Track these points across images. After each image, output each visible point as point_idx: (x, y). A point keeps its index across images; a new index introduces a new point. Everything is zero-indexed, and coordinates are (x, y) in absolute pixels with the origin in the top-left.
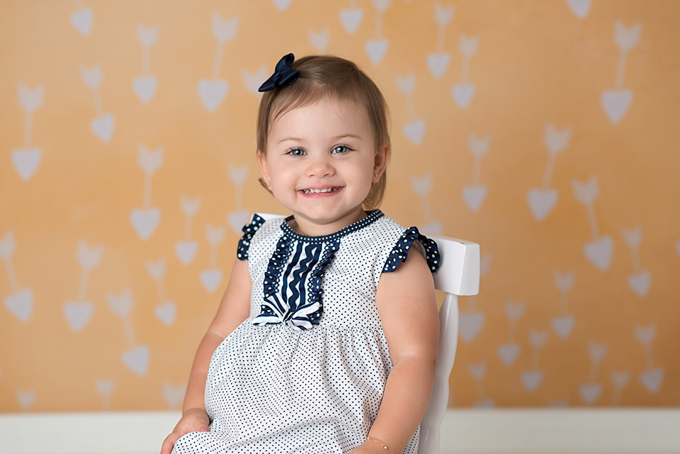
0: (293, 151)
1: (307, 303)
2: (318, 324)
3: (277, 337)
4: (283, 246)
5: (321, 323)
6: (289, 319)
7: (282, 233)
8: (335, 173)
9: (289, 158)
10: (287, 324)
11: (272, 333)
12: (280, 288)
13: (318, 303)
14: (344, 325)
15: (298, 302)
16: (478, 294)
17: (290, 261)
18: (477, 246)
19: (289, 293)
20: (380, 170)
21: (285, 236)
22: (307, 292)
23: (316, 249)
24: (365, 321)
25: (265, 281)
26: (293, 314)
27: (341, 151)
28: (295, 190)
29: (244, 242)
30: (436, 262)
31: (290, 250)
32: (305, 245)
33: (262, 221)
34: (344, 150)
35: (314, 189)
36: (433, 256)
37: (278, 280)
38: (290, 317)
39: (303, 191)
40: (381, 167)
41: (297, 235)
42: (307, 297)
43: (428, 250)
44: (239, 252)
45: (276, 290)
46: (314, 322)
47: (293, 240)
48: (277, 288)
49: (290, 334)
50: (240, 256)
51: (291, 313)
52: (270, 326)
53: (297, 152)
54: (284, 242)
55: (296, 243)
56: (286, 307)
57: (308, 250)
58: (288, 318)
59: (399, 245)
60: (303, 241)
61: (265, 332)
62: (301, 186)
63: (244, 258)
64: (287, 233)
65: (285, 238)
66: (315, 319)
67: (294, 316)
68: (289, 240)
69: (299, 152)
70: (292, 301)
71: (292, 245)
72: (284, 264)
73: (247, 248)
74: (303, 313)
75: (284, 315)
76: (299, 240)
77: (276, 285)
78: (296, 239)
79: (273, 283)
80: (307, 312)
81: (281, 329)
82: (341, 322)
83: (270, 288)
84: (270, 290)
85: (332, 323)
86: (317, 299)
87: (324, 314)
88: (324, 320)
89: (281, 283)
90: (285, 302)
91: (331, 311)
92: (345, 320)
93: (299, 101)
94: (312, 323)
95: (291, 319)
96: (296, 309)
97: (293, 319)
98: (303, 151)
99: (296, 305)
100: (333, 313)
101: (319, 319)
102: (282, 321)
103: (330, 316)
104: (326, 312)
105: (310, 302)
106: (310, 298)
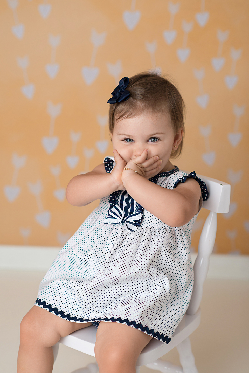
0: (127, 139)
1: (134, 213)
2: (140, 226)
3: (117, 231)
5: (141, 225)
6: (124, 222)
9: (125, 143)
10: (123, 225)
11: (114, 229)
12: (119, 200)
13: (140, 215)
14: (155, 227)
15: (129, 210)
16: (228, 213)
18: (229, 186)
19: (125, 204)
20: (178, 142)
22: (135, 206)
25: (110, 196)
26: (127, 218)
27: (154, 140)
30: (206, 195)
34: (156, 140)
36: (205, 191)
37: (118, 196)
38: (125, 220)
40: (179, 140)
42: (135, 209)
43: (202, 188)
48: (117, 200)
49: (123, 230)
51: (125, 218)
52: (114, 224)
53: (129, 140)
56: (123, 213)
58: (123, 221)
61: (110, 228)
66: (138, 223)
67: (127, 220)
69: (130, 140)
70: (126, 209)
74: (132, 219)
75: (122, 218)
80: (134, 219)
81: (120, 226)
83: (113, 200)
84: (113, 201)
85: (147, 225)
86: (141, 212)
87: (144, 220)
88: (143, 223)
89: (120, 197)
90: (122, 210)
91: (147, 218)
92: (155, 224)
93: (129, 114)
94: (136, 225)
95: (125, 222)
96: (128, 216)
97: (126, 222)
98: (132, 140)
99: (128, 212)
100: (149, 219)
101: (141, 222)
102: (120, 222)
103: (147, 221)
104: (145, 219)
105: (136, 212)
106: (137, 209)
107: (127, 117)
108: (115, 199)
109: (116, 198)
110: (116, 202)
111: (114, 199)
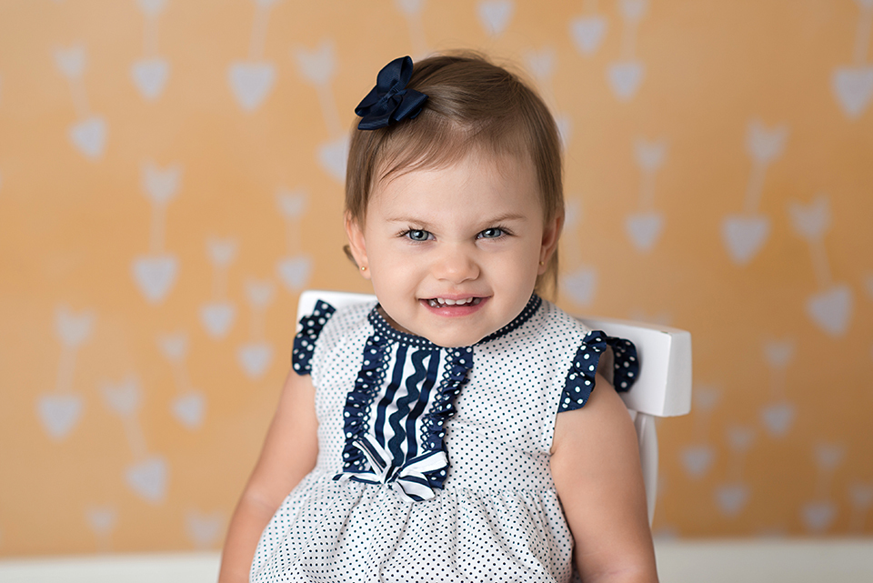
0: (411, 231)
1: (420, 452)
2: (443, 488)
3: (373, 506)
4: (373, 352)
5: (447, 486)
6: (393, 480)
7: (371, 330)
8: (481, 274)
9: (405, 244)
10: (390, 487)
11: (364, 502)
12: (372, 423)
13: (441, 455)
14: (486, 488)
15: (404, 446)
17: (389, 380)
19: (389, 432)
21: (376, 334)
22: (419, 434)
23: (429, 357)
24: (519, 480)
25: (344, 412)
26: (401, 470)
27: (492, 234)
28: (415, 299)
29: (304, 343)
30: (630, 375)
31: (386, 358)
32: (411, 350)
33: (331, 310)
34: (497, 233)
35: (444, 299)
36: (627, 364)
37: (367, 410)
38: (396, 475)
39: (427, 301)
41: (397, 334)
42: (419, 442)
43: (619, 355)
44: (295, 359)
45: (366, 427)
46: (437, 483)
47: (390, 341)
48: (366, 422)
49: (395, 505)
50: (297, 366)
51: (397, 469)
53: (417, 234)
54: (375, 345)
55: (396, 347)
56: (387, 456)
57: (417, 359)
58: (391, 477)
59: (578, 365)
60: (408, 343)
62: (425, 293)
63: (304, 371)
64: (380, 330)
65: (377, 339)
66: (436, 480)
67: (403, 474)
68: (383, 341)
69: (421, 235)
70: (394, 446)
71: (388, 350)
72: (379, 385)
73: (310, 355)
74: (417, 469)
75: (386, 470)
76: (401, 341)
77: (366, 418)
78: (395, 340)
79: (360, 414)
80: (423, 468)
81: (380, 494)
82: (480, 483)
83: (354, 423)
84: (354, 426)
85: (465, 485)
86: (440, 446)
87: (452, 471)
88: (451, 479)
89: (374, 414)
90: (383, 447)
91: (462, 463)
92: (486, 479)
93: (427, 156)
94: (432, 486)
95: (397, 480)
96: (404, 463)
97: (400, 478)
98: (428, 233)
99: (403, 454)
100: (466, 468)
101: (444, 478)
102: (382, 482)
103: (461, 472)
104: (456, 467)
105: (426, 451)
106: (425, 442)
107: (421, 167)
108: (360, 422)
109: (362, 417)
110: (364, 429)
111: (357, 421)
